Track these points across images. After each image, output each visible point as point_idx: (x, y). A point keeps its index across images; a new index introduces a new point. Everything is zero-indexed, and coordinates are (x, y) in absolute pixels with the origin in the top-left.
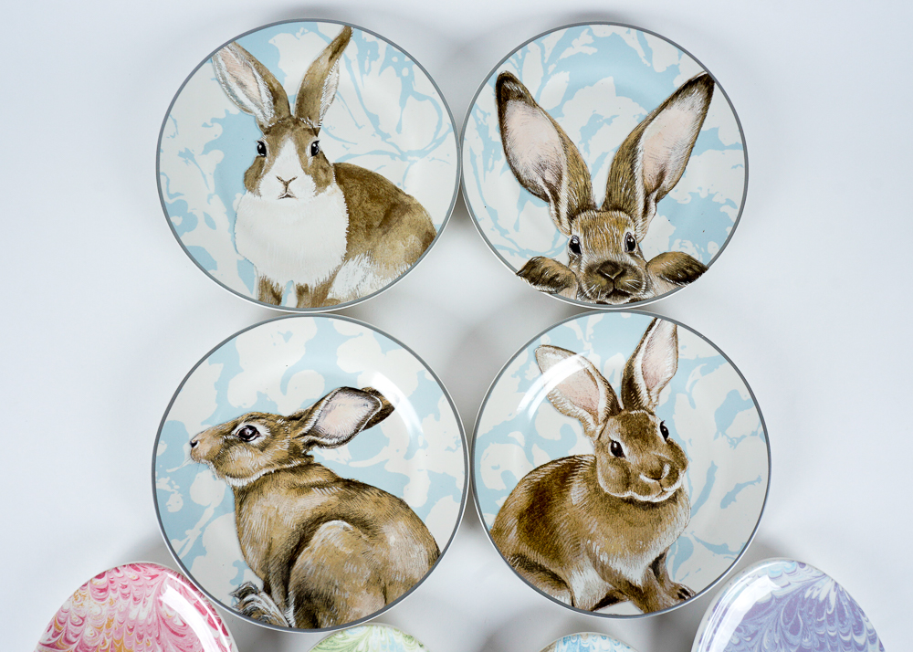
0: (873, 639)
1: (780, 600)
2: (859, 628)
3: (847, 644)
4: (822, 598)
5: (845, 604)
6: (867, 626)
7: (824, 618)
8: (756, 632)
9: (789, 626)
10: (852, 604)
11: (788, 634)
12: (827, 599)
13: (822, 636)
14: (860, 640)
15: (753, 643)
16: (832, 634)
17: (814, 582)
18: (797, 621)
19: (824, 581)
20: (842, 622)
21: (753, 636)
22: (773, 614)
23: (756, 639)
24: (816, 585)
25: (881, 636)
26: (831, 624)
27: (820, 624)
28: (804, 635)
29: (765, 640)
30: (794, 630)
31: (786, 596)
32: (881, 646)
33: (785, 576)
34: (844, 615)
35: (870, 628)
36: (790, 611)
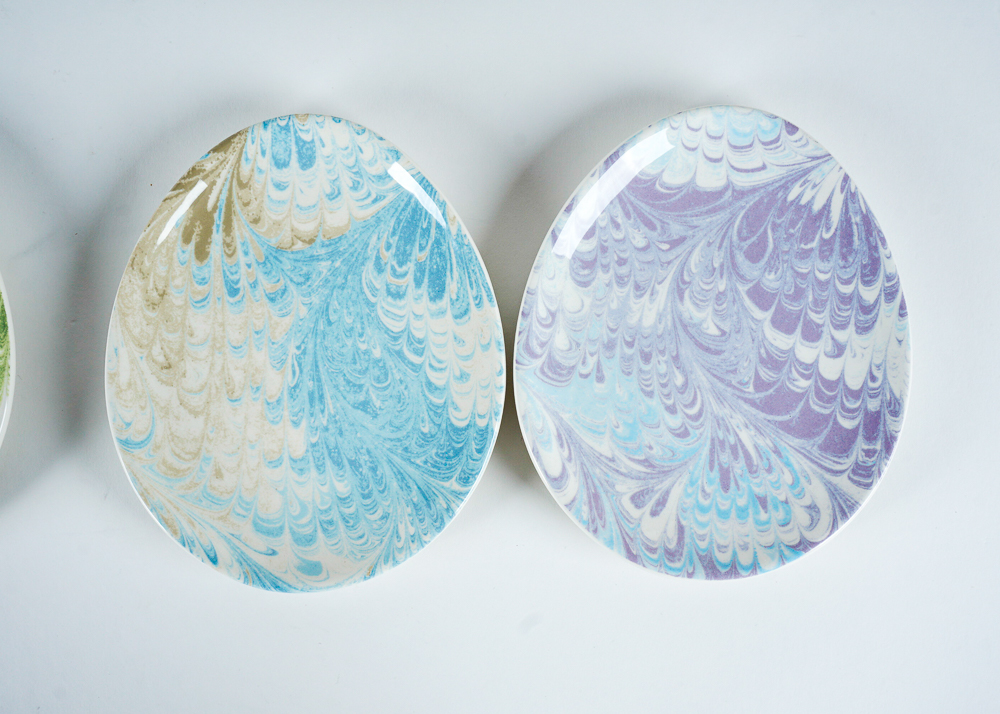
0: (891, 294)
1: (740, 194)
2: (872, 269)
3: (846, 300)
4: (817, 207)
5: (856, 219)
6: (887, 266)
7: (814, 244)
8: (682, 240)
9: (745, 245)
10: (868, 221)
11: (740, 258)
12: (827, 207)
13: (803, 276)
14: (869, 295)
15: (671, 256)
16: (822, 277)
17: (807, 171)
18: (762, 243)
19: (826, 167)
20: (844, 257)
21: (675, 243)
22: (722, 217)
23: (679, 250)
24: (812, 176)
25: (906, 289)
26: (824, 257)
27: (804, 255)
28: (770, 267)
29: (695, 258)
30: (754, 255)
31: (754, 190)
32: (902, 307)
33: (758, 147)
34: (850, 243)
35: (890, 270)
36: (754, 219)
